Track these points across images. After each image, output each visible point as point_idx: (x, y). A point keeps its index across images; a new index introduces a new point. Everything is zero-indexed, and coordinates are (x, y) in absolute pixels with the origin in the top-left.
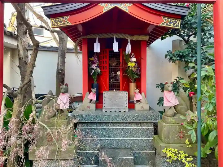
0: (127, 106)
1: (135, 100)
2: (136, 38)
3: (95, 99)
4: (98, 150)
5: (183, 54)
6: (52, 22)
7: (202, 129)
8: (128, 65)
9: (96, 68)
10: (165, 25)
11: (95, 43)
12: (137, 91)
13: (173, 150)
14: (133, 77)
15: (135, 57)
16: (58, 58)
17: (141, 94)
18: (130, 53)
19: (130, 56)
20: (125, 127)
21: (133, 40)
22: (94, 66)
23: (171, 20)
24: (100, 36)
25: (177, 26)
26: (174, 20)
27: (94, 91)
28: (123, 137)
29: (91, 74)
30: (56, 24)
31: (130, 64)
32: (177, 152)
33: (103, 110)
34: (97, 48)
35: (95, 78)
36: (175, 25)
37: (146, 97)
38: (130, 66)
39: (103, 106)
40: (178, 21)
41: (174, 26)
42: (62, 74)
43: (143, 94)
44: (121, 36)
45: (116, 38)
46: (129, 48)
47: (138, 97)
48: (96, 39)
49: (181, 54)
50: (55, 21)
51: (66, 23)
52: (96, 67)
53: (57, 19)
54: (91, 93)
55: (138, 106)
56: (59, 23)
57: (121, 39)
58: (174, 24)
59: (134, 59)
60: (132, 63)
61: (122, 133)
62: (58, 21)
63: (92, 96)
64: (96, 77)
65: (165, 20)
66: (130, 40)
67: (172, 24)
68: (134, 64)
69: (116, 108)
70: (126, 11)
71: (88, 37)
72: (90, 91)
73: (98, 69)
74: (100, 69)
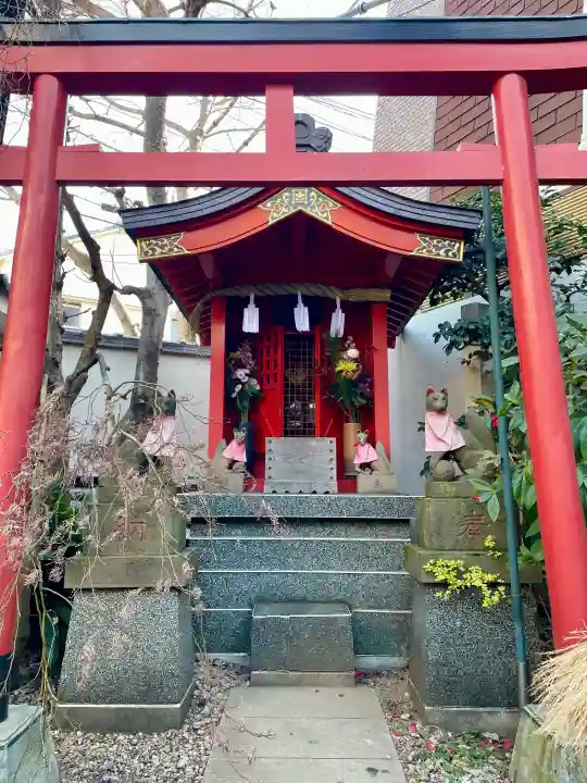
0: (335, 477)
1: (357, 462)
2: (356, 295)
3: (243, 458)
4: (251, 606)
5: (477, 328)
6: (142, 248)
7: (515, 489)
8: (338, 369)
9: (247, 378)
10: (425, 254)
11: (246, 310)
12: (363, 436)
13: (452, 563)
14: (352, 404)
15: (356, 347)
16: (138, 366)
17: (374, 448)
18: (341, 335)
19: (341, 344)
20: (328, 535)
21: (350, 299)
22: (241, 374)
23: (438, 242)
24: (259, 290)
25: (455, 255)
26: (447, 242)
27: (240, 435)
28: (323, 566)
29: (234, 395)
30: (151, 252)
31: (341, 366)
32: (462, 569)
33: (267, 488)
34: (251, 322)
35: (244, 408)
36: (450, 254)
37: (389, 457)
38: (342, 371)
39: (266, 477)
40: (457, 245)
41: (447, 256)
42: (147, 408)
43: (379, 444)
44: (317, 290)
45: (303, 296)
46: (338, 322)
47: (366, 454)
48: (248, 298)
49: (472, 327)
50: (148, 245)
51: (175, 249)
52: (246, 375)
53: (154, 242)
54: (234, 443)
55: (364, 481)
56: (159, 250)
57: (317, 298)
58: (447, 252)
59: (353, 353)
60: (348, 363)
61: (320, 554)
62: (157, 245)
63: (236, 451)
64: (246, 404)
65: (425, 241)
66: (342, 302)
67: (442, 252)
68: (352, 366)
69: (301, 482)
70: (325, 221)
71: (228, 294)
72: (229, 438)
73: (254, 382)
74: (260, 382)
